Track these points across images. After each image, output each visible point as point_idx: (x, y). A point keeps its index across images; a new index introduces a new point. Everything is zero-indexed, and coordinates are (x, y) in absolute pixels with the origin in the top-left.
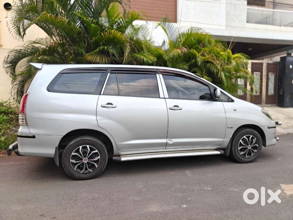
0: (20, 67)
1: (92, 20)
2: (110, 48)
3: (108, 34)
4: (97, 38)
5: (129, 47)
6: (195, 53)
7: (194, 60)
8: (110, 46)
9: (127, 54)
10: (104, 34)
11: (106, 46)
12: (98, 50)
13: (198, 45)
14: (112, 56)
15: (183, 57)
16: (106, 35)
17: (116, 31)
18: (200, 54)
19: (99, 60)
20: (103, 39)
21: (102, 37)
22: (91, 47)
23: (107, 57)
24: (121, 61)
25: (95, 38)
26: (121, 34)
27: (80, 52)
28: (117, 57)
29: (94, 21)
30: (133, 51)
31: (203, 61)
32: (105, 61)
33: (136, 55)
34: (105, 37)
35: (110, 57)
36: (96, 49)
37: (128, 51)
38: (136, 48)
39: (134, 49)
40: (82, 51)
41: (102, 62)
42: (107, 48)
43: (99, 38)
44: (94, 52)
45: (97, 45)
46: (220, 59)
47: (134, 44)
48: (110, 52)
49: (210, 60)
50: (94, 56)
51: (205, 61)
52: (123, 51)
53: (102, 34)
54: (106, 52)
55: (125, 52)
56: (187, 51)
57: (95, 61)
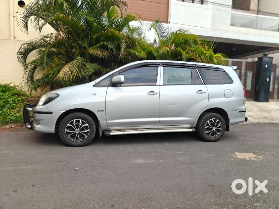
0: (35, 56)
1: (95, 20)
2: (109, 43)
3: (108, 32)
4: (98, 35)
5: (124, 43)
6: (181, 51)
7: (180, 57)
8: (109, 42)
9: (123, 49)
10: (105, 32)
11: (105, 42)
12: (99, 45)
13: (184, 45)
14: (110, 50)
15: (171, 54)
16: (106, 32)
17: (115, 30)
18: (185, 52)
19: (100, 53)
20: (103, 36)
21: (103, 34)
22: (93, 42)
23: (106, 51)
24: (118, 55)
25: (97, 34)
26: (118, 33)
27: (84, 46)
28: (115, 51)
29: (97, 21)
30: (128, 46)
31: (187, 59)
32: (105, 54)
33: (131, 50)
34: (105, 34)
35: (109, 51)
36: (97, 44)
37: (124, 46)
38: (131, 45)
39: (129, 45)
40: (85, 45)
41: (102, 55)
42: (107, 43)
43: (100, 35)
44: (96, 46)
45: (98, 40)
46: (202, 57)
47: (129, 40)
48: (109, 47)
49: (193, 57)
50: (95, 50)
51: (189, 58)
52: (120, 46)
53: (103, 32)
54: (105, 46)
55: (122, 48)
56: (174, 49)
57: (96, 54)
